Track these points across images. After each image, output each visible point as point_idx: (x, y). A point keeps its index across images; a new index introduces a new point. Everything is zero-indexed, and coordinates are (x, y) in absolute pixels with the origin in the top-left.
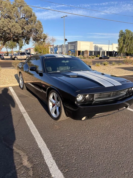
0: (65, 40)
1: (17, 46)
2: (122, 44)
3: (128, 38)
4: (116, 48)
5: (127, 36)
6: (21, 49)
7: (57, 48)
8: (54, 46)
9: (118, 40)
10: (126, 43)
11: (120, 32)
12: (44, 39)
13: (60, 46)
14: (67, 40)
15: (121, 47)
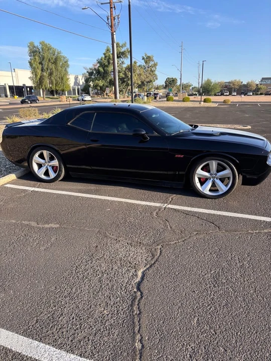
2: (39, 72)
3: (49, 60)
4: (29, 78)
5: (45, 56)
9: (30, 63)
10: (48, 69)
11: (29, 46)
15: (39, 77)
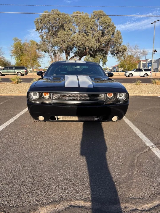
0: (154, 51)
1: (100, 62)
6: (105, 65)
7: (151, 63)
8: (148, 60)
12: (123, 52)
13: (156, 61)
14: (156, 51)
